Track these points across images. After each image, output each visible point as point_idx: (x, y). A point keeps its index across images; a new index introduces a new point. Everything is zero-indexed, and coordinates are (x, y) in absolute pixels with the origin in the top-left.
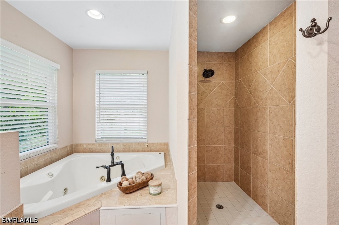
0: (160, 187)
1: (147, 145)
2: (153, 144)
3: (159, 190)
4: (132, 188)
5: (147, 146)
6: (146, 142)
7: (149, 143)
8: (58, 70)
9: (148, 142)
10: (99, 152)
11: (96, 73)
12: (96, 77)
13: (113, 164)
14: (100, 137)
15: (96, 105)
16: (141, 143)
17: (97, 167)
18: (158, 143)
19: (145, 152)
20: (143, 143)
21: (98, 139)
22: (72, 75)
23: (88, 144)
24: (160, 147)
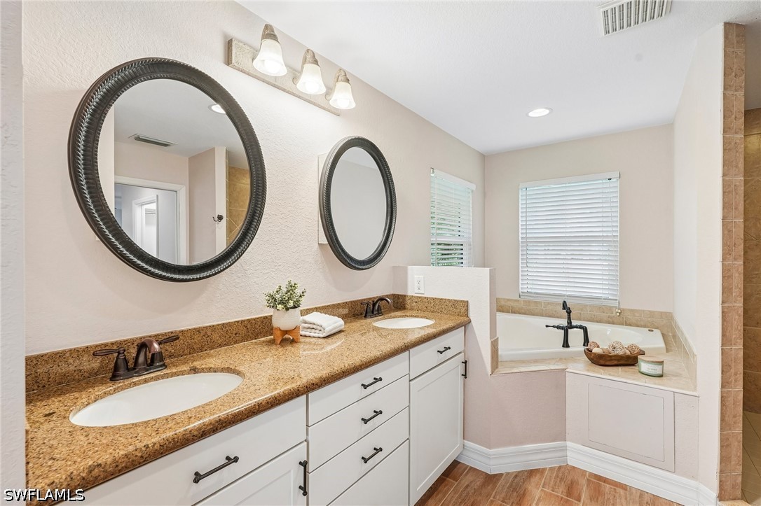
0: (661, 366)
1: (619, 311)
2: (632, 311)
3: (657, 370)
4: (608, 359)
5: (618, 314)
6: (616, 307)
7: (624, 310)
8: (473, 191)
9: (621, 307)
10: (525, 314)
11: (520, 187)
12: (520, 194)
13: (570, 326)
14: (525, 291)
15: (520, 239)
16: (606, 307)
17: (547, 326)
18: (644, 311)
19: (613, 323)
20: (610, 309)
21: (522, 292)
22: (484, 194)
23: (508, 300)
24: (649, 319)
